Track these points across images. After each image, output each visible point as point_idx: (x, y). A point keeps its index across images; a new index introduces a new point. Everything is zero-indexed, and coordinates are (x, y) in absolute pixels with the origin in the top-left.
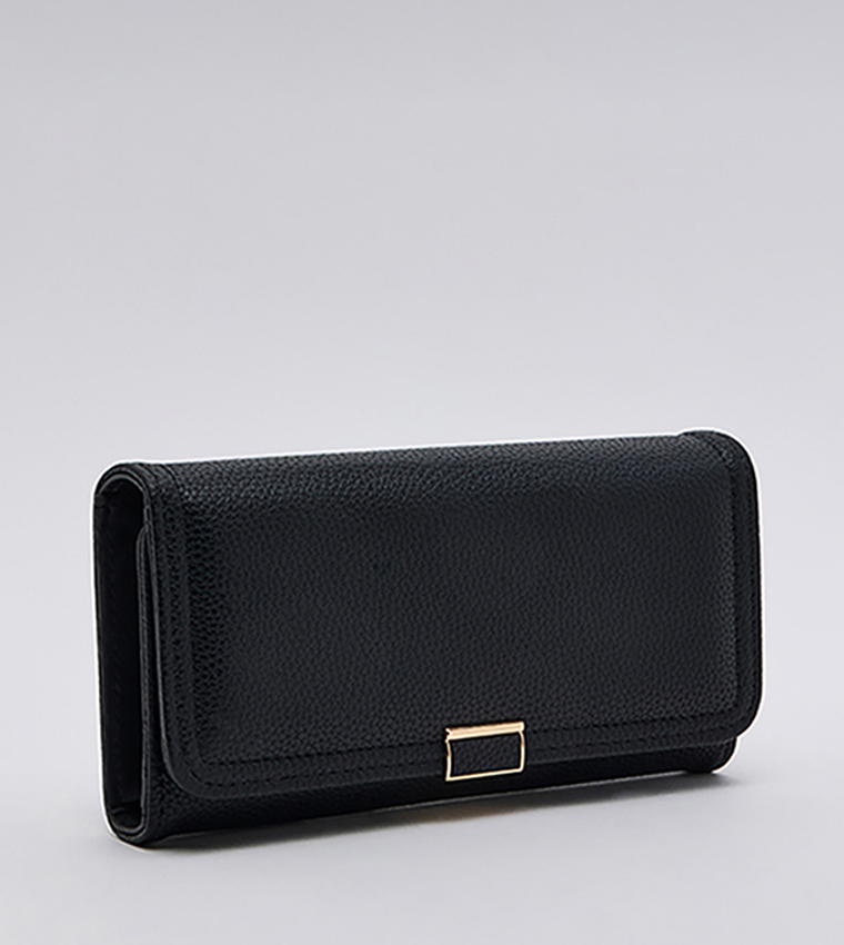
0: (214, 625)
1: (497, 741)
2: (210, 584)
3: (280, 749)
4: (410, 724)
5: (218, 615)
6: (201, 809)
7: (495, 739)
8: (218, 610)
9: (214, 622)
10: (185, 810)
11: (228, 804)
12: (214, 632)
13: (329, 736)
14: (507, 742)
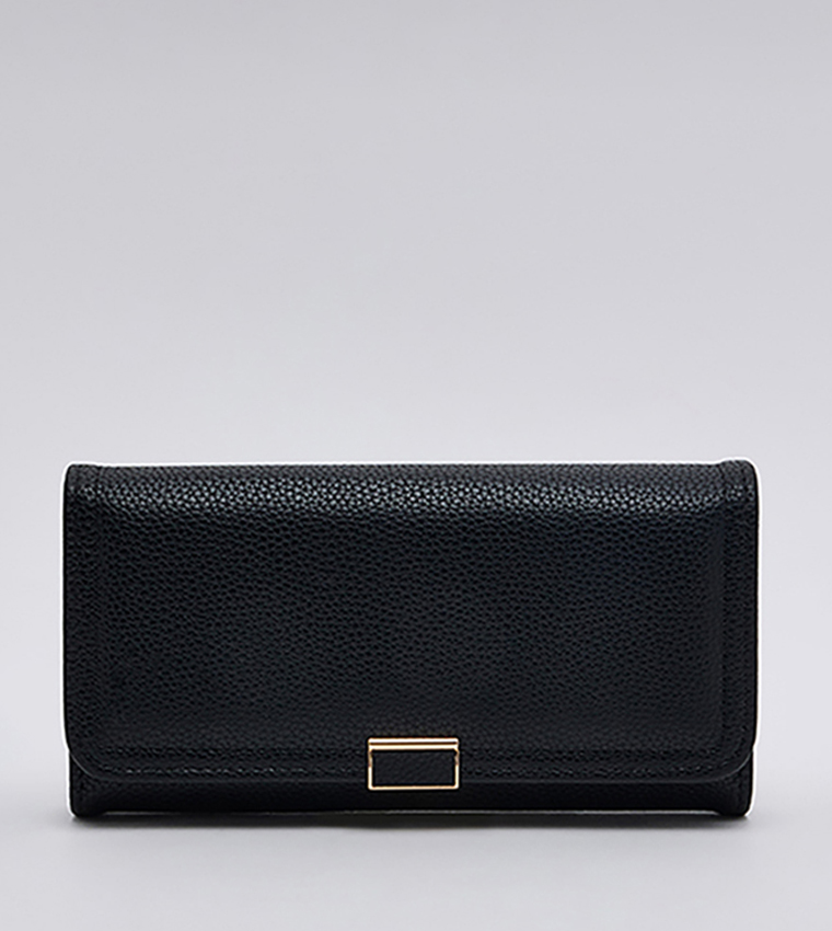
0: (115, 620)
1: (427, 757)
2: (114, 581)
3: (182, 741)
4: (327, 731)
5: (120, 610)
6: (120, 789)
7: (424, 754)
8: (120, 605)
9: (115, 616)
10: (103, 788)
11: (149, 787)
12: (114, 626)
13: (235, 734)
14: (438, 758)
